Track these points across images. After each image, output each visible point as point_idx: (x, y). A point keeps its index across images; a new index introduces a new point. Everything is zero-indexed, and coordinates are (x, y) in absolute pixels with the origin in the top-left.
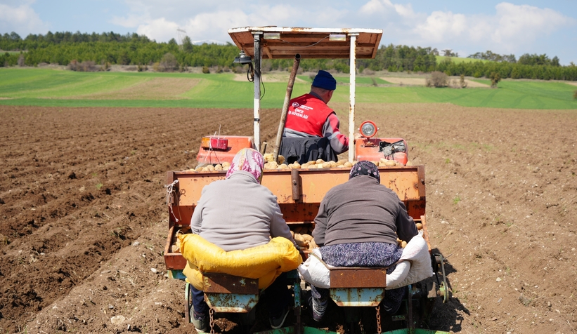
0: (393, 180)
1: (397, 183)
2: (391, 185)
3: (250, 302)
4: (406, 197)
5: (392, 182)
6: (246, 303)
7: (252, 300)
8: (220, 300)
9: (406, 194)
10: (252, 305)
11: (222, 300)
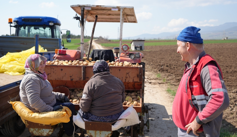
0: (128, 73)
1: (130, 74)
2: (127, 75)
3: (49, 132)
4: (133, 81)
5: (127, 73)
6: (48, 132)
7: (51, 131)
8: (36, 130)
9: (133, 79)
10: (50, 133)
11: (37, 130)
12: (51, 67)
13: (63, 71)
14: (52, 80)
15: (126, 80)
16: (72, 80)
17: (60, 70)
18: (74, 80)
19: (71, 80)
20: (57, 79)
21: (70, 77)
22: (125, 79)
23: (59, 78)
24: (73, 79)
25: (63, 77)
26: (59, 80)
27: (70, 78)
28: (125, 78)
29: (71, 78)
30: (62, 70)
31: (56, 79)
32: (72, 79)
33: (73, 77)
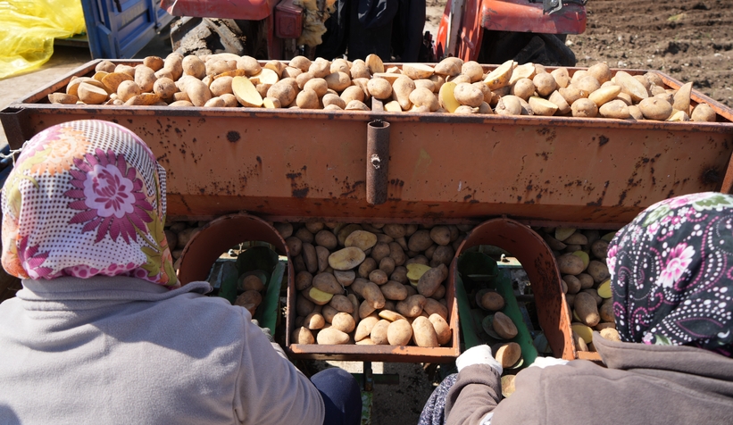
2: (639, 171)
12: (165, 124)
13: (240, 143)
14: (182, 193)
15: (623, 196)
16: (300, 194)
17: (224, 136)
18: (311, 195)
19: (294, 192)
20: (209, 190)
21: (291, 176)
22: (619, 192)
23: (220, 186)
24: (306, 190)
25: (245, 178)
26: (224, 193)
27: (289, 182)
28: (625, 187)
29: (294, 185)
30: (233, 137)
31: (202, 190)
32: (300, 186)
33: (307, 180)
